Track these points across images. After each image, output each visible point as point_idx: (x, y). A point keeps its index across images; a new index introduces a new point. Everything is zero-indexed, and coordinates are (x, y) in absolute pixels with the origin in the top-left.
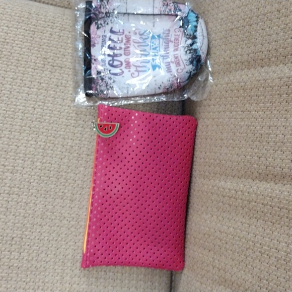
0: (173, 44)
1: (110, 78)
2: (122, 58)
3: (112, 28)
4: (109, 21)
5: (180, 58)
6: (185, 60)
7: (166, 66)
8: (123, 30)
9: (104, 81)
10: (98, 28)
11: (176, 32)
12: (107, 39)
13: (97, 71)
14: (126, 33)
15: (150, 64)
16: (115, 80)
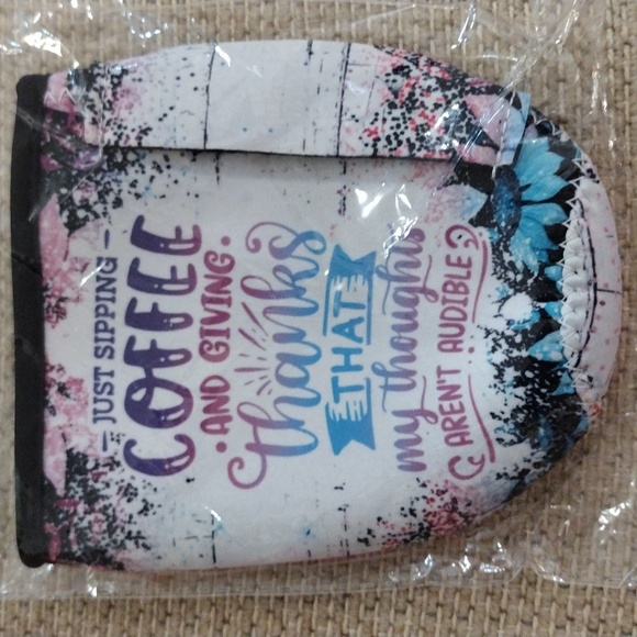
0: (438, 307)
1: (128, 492)
2: (191, 375)
3: (140, 220)
4: (125, 186)
5: (466, 400)
6: (493, 416)
7: (398, 429)
8: (196, 229)
9: (100, 504)
10: (74, 225)
11: (452, 244)
12: (121, 275)
13: (69, 452)
14: (210, 242)
15: (319, 409)
16: (150, 499)
